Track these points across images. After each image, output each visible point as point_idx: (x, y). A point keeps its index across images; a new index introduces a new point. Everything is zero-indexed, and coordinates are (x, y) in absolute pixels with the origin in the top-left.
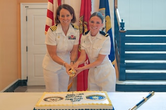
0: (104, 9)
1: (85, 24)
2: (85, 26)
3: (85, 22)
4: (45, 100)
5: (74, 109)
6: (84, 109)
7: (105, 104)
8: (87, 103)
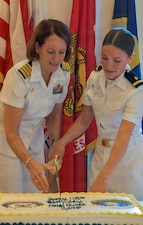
0: (125, 20)
1: (81, 52)
2: (81, 57)
3: (80, 49)
4: (6, 205)
5: (71, 223)
6: (91, 223)
7: (135, 215)
8: (98, 212)
